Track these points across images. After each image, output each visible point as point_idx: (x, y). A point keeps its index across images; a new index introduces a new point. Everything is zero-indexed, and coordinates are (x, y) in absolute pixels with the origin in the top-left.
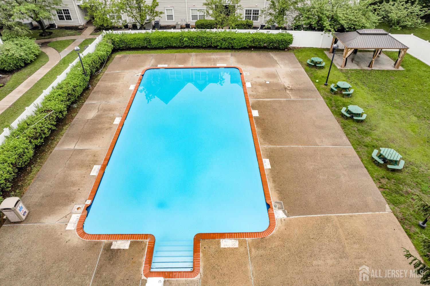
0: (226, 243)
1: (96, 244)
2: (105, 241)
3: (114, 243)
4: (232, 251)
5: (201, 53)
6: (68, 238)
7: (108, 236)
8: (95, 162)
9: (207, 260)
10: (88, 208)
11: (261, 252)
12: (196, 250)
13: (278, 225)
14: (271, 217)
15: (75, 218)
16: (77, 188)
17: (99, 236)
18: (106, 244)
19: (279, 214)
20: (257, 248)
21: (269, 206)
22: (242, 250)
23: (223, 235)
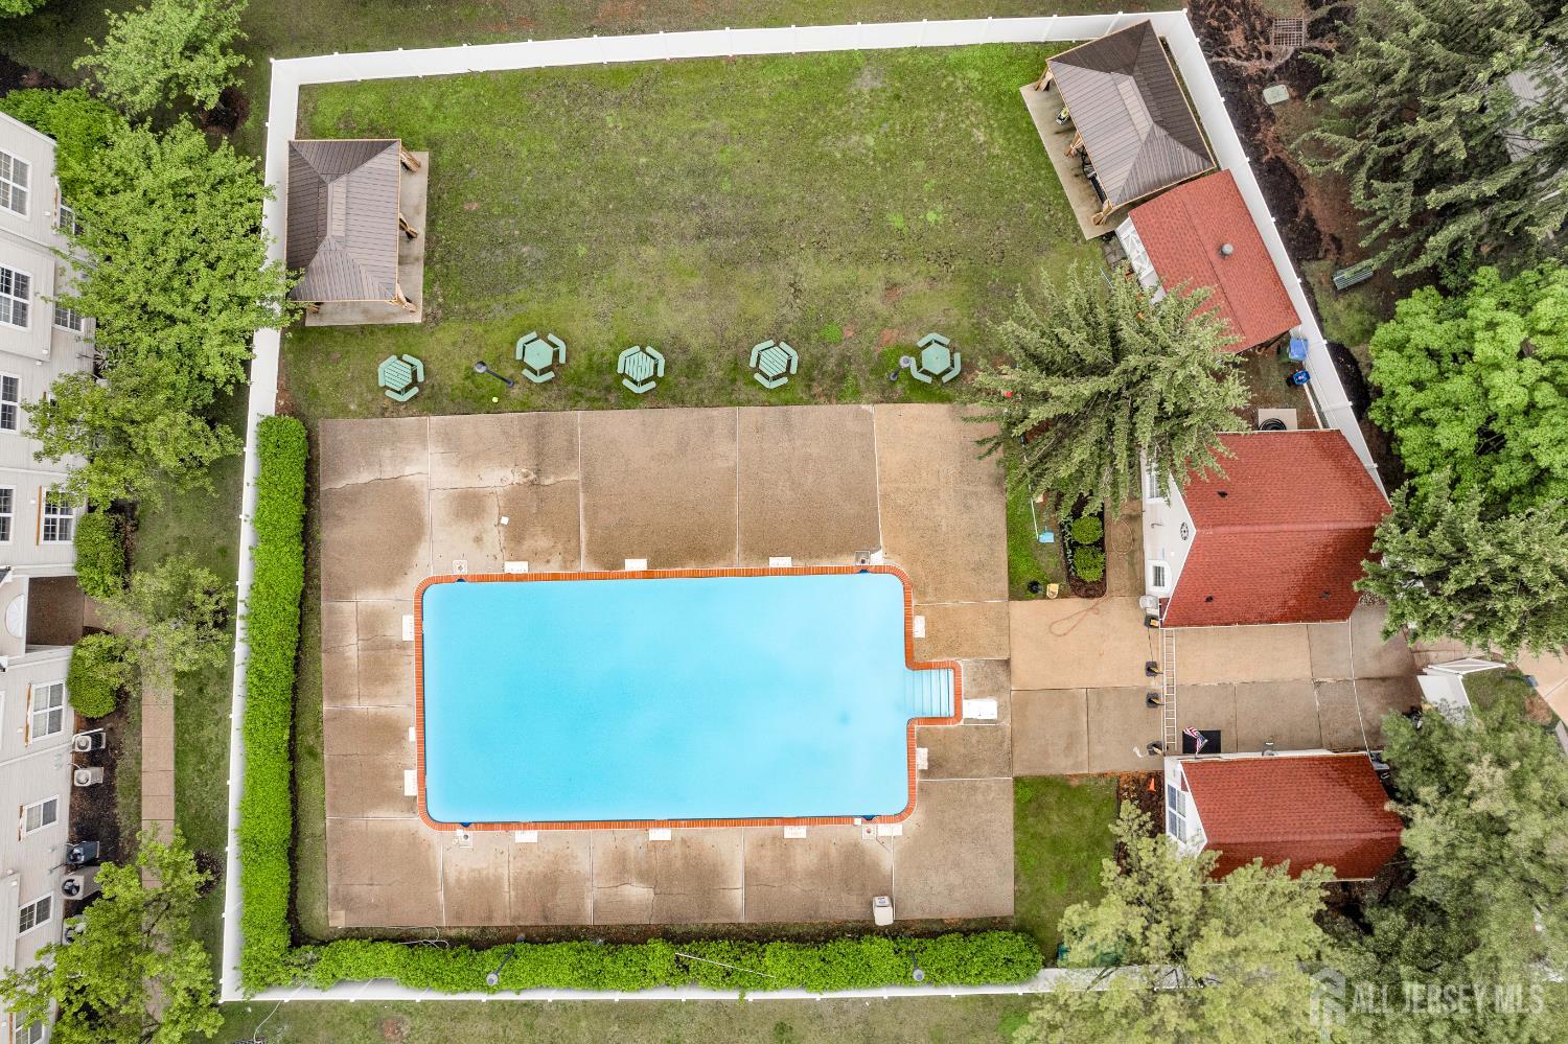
0: (919, 629)
1: (921, 790)
2: (917, 780)
3: (920, 768)
4: (929, 624)
5: (318, 675)
6: (915, 827)
7: (911, 777)
8: (778, 839)
9: (940, 653)
10: (869, 819)
11: (930, 590)
12: (929, 666)
13: (892, 563)
14: (879, 570)
15: (884, 830)
16: (833, 847)
17: (911, 788)
18: (922, 777)
19: (877, 559)
20: (923, 594)
21: (864, 571)
22: (928, 612)
23: (908, 635)
